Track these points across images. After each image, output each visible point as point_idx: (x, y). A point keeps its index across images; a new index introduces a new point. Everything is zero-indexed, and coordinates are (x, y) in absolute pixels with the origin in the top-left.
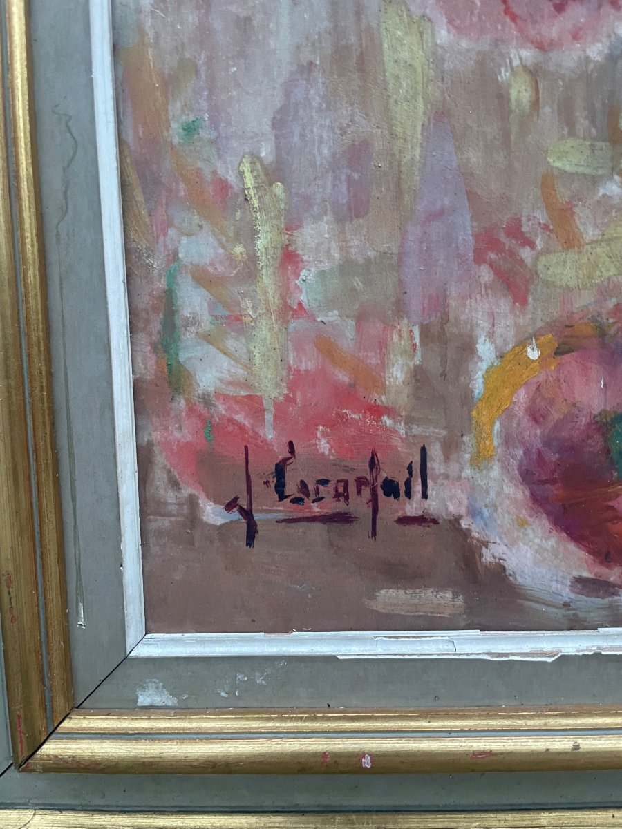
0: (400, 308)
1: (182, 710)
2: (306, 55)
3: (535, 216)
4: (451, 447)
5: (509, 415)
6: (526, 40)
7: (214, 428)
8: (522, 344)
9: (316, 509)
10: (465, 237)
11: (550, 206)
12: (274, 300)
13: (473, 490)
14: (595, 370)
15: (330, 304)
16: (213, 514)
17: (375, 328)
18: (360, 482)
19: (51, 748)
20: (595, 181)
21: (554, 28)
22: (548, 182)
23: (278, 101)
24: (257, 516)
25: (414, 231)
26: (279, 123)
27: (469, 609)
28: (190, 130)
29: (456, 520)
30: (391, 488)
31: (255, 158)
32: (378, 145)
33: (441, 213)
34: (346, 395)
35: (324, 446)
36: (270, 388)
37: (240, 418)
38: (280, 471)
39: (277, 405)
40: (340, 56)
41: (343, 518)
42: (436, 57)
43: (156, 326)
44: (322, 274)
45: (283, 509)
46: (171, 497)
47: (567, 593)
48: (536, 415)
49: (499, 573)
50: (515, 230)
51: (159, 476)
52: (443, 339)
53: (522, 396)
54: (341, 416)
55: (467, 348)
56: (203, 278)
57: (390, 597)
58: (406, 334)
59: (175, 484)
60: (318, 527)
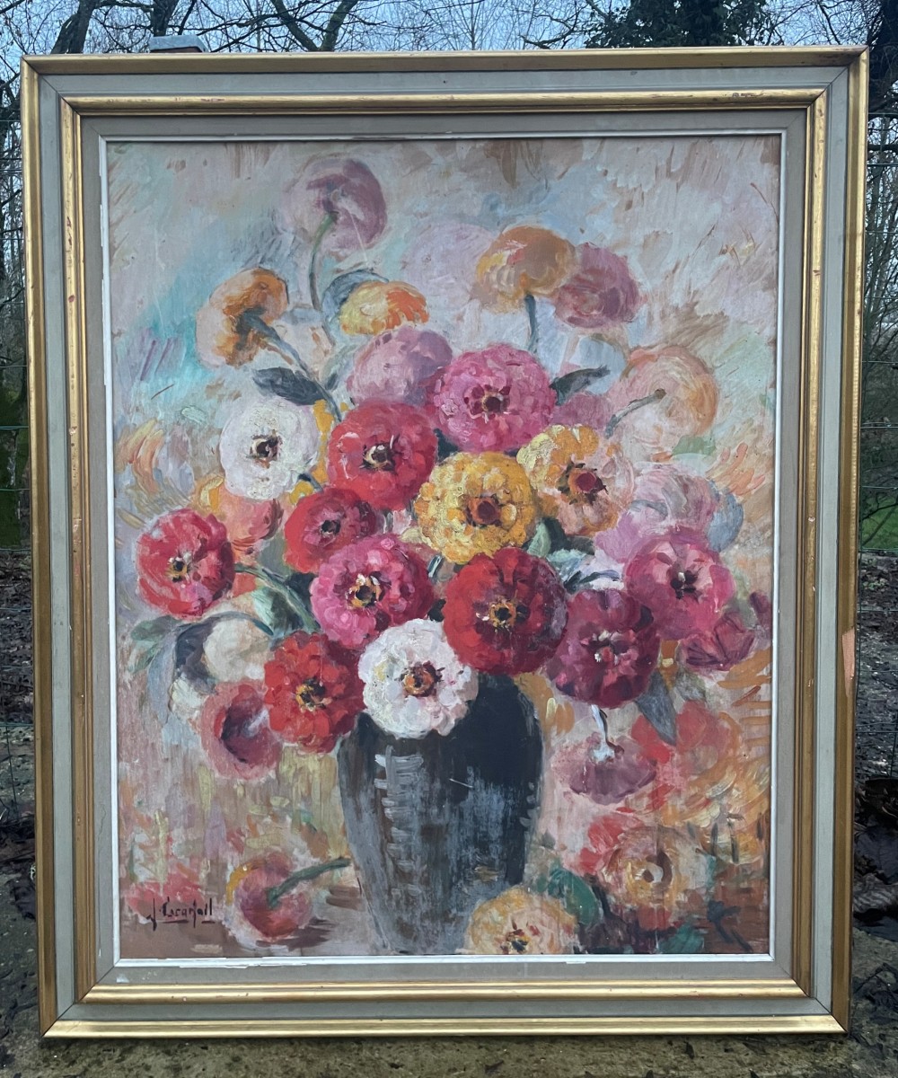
0: (204, 855)
1: (130, 984)
2: (176, 781)
3: (245, 827)
4: (219, 899)
5: (237, 888)
6: (241, 777)
7: (142, 893)
8: (242, 866)
9: (176, 918)
10: (224, 834)
11: (249, 825)
12: (164, 853)
13: (226, 912)
14: (264, 874)
15: (182, 853)
16: (143, 920)
17: (196, 861)
18: (191, 910)
19: (89, 995)
20: (263, 817)
21: (249, 774)
22: (249, 817)
23: (167, 794)
24: (157, 921)
25: (208, 831)
26: (167, 800)
27: (224, 951)
28: (140, 803)
29: (220, 922)
30: (200, 912)
31: (159, 810)
32: (197, 806)
33: (216, 826)
34: (186, 882)
35: (179, 898)
36: (162, 880)
37: (152, 890)
38: (164, 906)
39: (164, 886)
40: (186, 780)
41: (185, 921)
42: (215, 782)
43: (127, 861)
44: (179, 845)
45: (165, 919)
46: (129, 915)
47: (254, 946)
48: (246, 888)
49: (234, 938)
50: (240, 832)
51: (126, 908)
52: (217, 864)
53: (242, 882)
54: (185, 889)
55: (225, 867)
56: (142, 847)
57: (199, 947)
58: (206, 862)
59: (131, 911)
60: (177, 924)
